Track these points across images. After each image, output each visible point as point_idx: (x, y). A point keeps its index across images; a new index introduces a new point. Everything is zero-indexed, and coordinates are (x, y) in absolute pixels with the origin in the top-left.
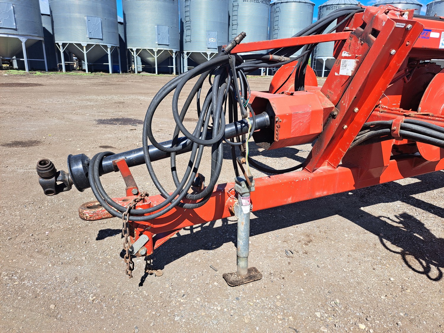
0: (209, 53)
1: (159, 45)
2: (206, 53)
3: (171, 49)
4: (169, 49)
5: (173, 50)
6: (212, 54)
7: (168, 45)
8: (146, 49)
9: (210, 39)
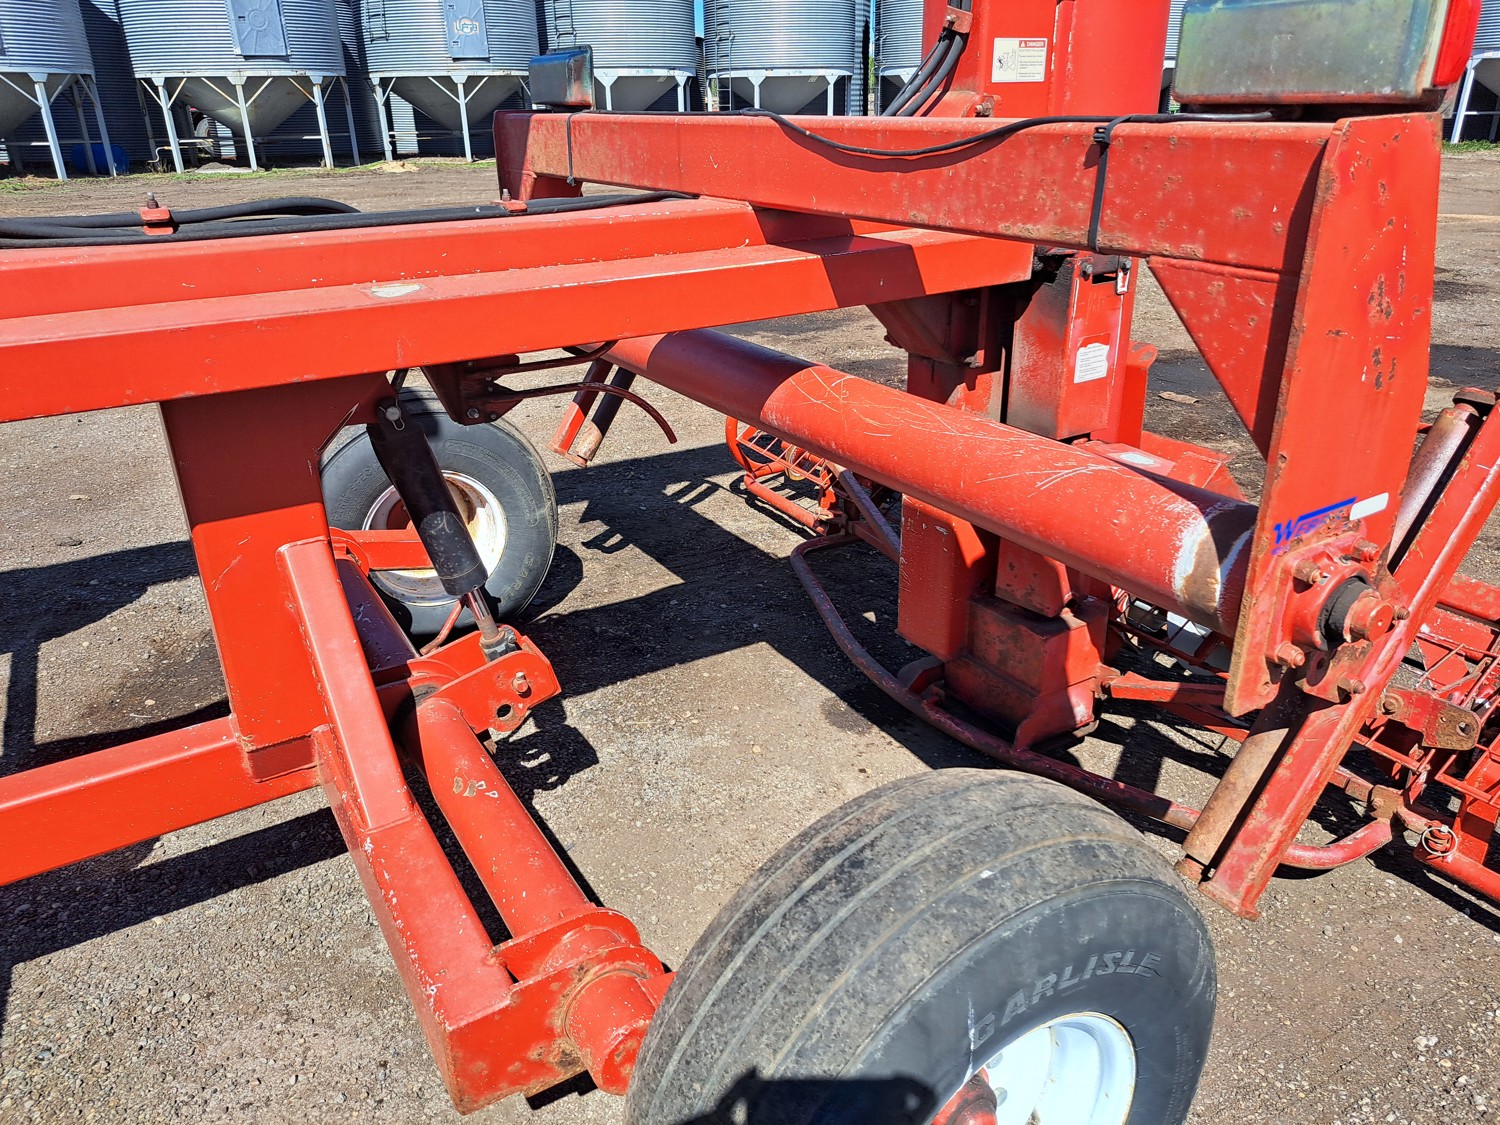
0: (459, 77)
1: (247, 58)
2: (449, 77)
3: (303, 72)
4: (294, 74)
5: (308, 73)
6: (471, 81)
7: (285, 58)
8: (199, 78)
9: (457, 25)
